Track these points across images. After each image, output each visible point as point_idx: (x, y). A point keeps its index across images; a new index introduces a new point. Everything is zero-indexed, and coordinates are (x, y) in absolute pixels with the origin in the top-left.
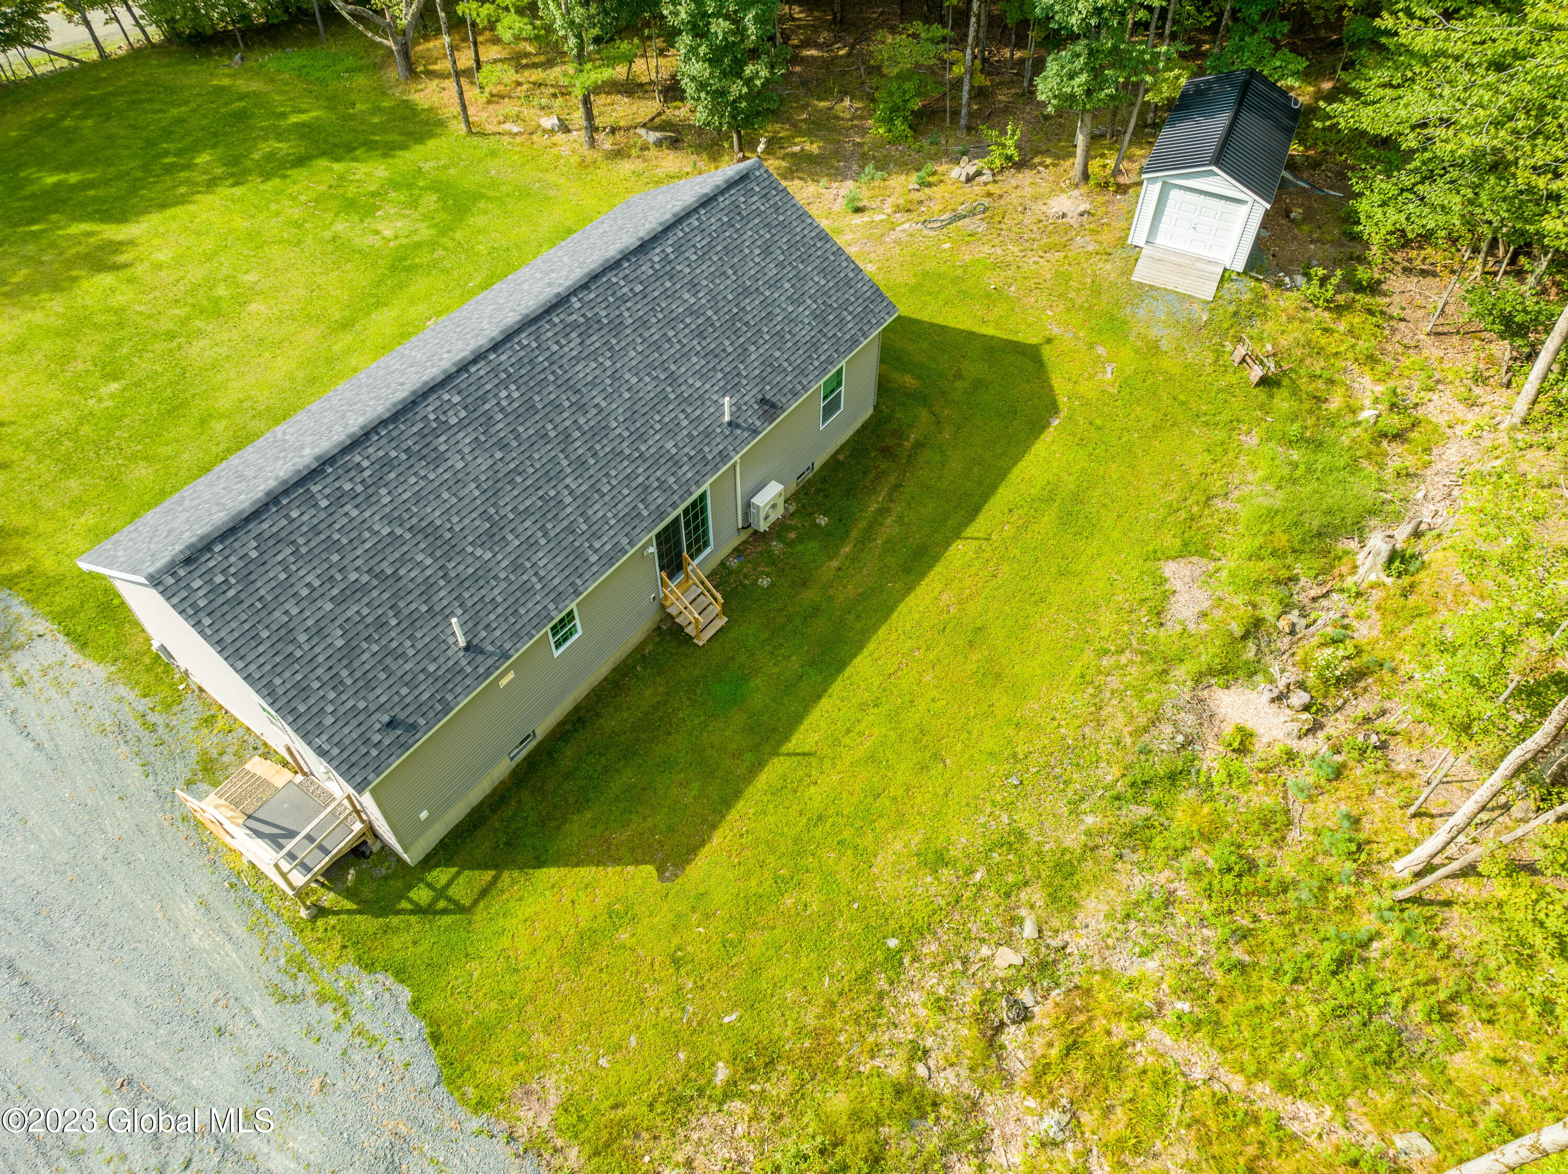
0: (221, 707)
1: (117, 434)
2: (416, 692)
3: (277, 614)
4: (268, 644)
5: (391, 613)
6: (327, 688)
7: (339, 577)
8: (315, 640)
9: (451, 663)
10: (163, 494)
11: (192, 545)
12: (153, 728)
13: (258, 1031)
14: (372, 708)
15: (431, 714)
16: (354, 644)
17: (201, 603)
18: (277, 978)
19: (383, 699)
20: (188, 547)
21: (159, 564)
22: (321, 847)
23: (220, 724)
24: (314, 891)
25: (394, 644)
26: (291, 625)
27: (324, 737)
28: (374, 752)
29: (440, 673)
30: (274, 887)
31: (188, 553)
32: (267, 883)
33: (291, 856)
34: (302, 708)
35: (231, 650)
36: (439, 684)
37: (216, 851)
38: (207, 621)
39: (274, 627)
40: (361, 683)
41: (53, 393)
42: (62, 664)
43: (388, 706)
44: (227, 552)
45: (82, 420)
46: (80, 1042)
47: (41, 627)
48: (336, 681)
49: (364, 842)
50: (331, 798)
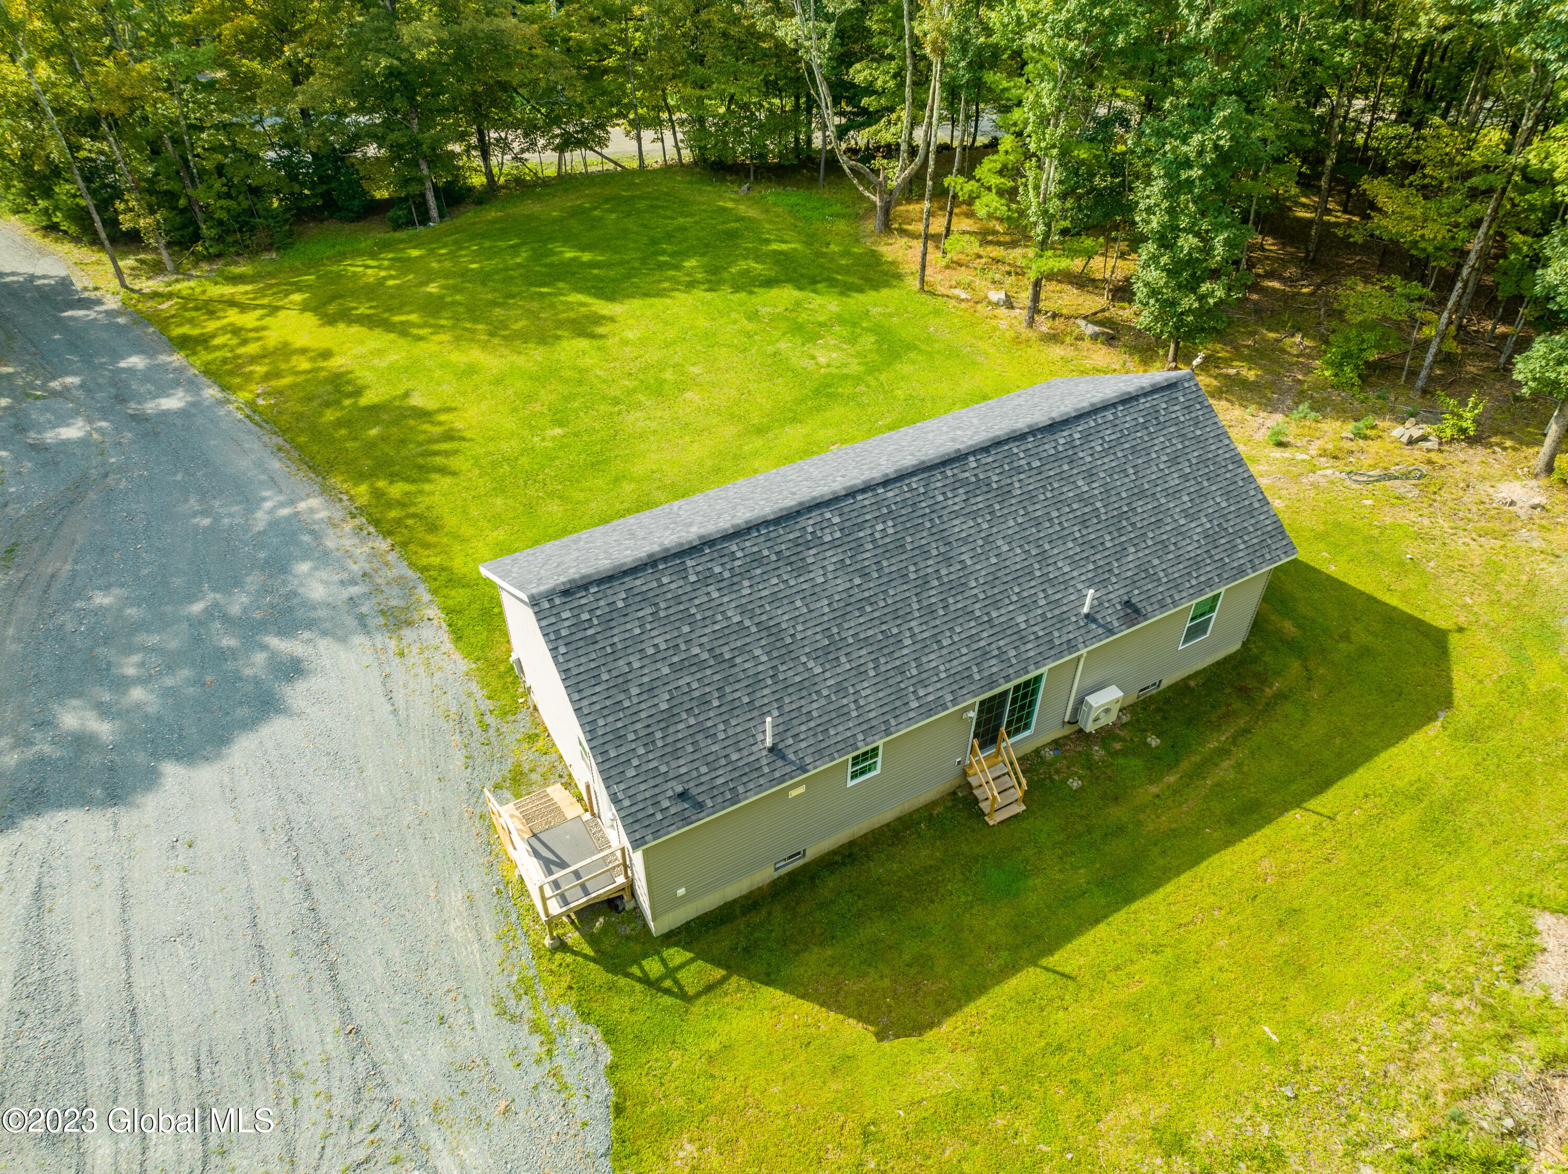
0: (546, 730)
1: (547, 471)
2: (714, 775)
3: (621, 663)
4: (605, 686)
5: (716, 695)
6: (639, 743)
7: (683, 647)
8: (645, 696)
9: (753, 758)
10: (565, 531)
11: (574, 580)
12: (486, 728)
13: (472, 1034)
14: (672, 775)
15: (719, 799)
16: (676, 711)
17: (564, 633)
18: (505, 992)
19: (683, 770)
20: (570, 581)
21: (542, 589)
22: (583, 887)
23: (540, 744)
24: (563, 926)
25: (709, 723)
26: (630, 677)
27: (622, 786)
28: (659, 816)
29: (740, 764)
30: (532, 907)
31: (568, 586)
32: (527, 901)
33: (556, 884)
34: (612, 754)
35: (573, 681)
36: (736, 774)
37: (497, 855)
38: (563, 650)
39: (615, 673)
40: (669, 749)
41: (510, 424)
42: (437, 648)
43: (685, 778)
44: (600, 595)
45: (524, 452)
46: (333, 978)
47: (432, 612)
48: (650, 739)
49: (621, 897)
50: (608, 844)
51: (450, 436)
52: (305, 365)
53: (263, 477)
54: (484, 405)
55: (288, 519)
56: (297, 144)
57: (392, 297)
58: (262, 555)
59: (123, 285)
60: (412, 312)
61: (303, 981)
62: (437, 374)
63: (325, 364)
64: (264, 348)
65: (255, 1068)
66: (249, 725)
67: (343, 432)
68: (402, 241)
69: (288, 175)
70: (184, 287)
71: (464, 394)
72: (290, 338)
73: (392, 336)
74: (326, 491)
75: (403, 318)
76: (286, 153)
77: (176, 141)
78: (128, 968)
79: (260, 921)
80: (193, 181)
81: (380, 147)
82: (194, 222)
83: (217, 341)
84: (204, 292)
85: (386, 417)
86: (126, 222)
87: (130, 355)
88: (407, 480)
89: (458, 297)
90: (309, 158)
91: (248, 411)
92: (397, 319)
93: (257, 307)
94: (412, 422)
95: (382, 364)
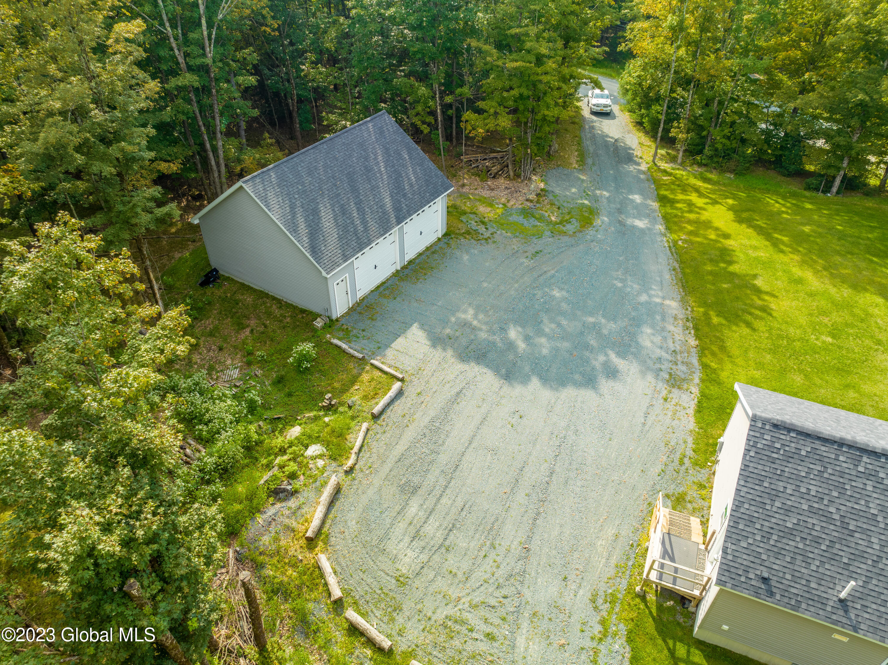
0: (712, 488)
1: (808, 357)
2: (792, 584)
3: (781, 484)
4: (762, 489)
5: (827, 543)
6: (760, 533)
7: (826, 502)
8: (782, 511)
9: (825, 595)
10: (795, 395)
11: (785, 423)
12: (682, 463)
13: (573, 597)
14: (766, 564)
15: (786, 600)
16: (794, 532)
17: (759, 445)
18: (601, 593)
19: (775, 567)
20: (782, 421)
21: (764, 415)
22: (675, 578)
23: (704, 492)
24: (651, 588)
25: (811, 555)
26: (780, 494)
27: (734, 547)
28: (743, 579)
29: (814, 592)
30: (642, 566)
31: (779, 423)
32: (642, 562)
33: (662, 566)
34: (741, 526)
35: (746, 474)
36: (807, 595)
37: (643, 528)
38: (752, 454)
39: (773, 487)
40: (776, 550)
41: (803, 320)
42: (685, 409)
43: (773, 572)
44: (793, 440)
45: (801, 339)
46: (535, 519)
47: (695, 390)
48: (768, 535)
49: (690, 601)
50: (703, 569)
51: (765, 309)
52: (713, 237)
53: (658, 279)
54: (794, 303)
55: (656, 304)
56: (781, 125)
57: (781, 223)
58: (633, 314)
59: (654, 161)
60: (787, 236)
61: (523, 510)
62: (780, 274)
63: (723, 241)
64: (698, 219)
65: (481, 528)
66: (578, 385)
67: (710, 277)
68: (805, 197)
69: (766, 139)
70: (680, 173)
71: (787, 291)
72: (714, 220)
73: (767, 243)
74: (683, 301)
75: (779, 237)
76: (772, 128)
77: (721, 103)
78: (467, 448)
79: (526, 470)
80: (716, 125)
81: (826, 142)
82: (704, 144)
83: (679, 205)
84: (687, 179)
85: (737, 281)
86: (673, 133)
87: (636, 194)
88: (726, 318)
89: (818, 240)
90: (782, 134)
91: (671, 244)
92: (776, 235)
93: (708, 197)
94: (749, 292)
95: (752, 254)
